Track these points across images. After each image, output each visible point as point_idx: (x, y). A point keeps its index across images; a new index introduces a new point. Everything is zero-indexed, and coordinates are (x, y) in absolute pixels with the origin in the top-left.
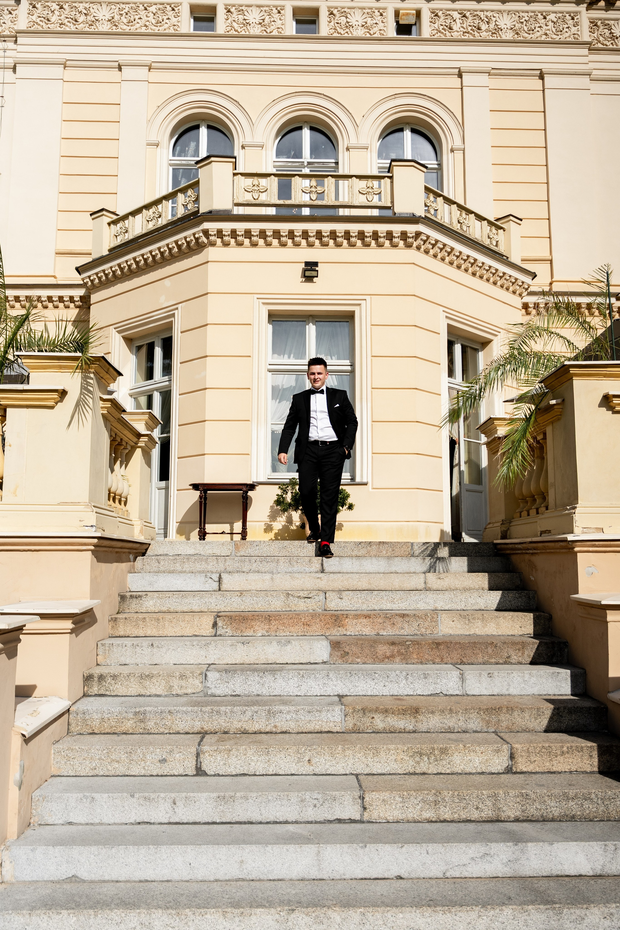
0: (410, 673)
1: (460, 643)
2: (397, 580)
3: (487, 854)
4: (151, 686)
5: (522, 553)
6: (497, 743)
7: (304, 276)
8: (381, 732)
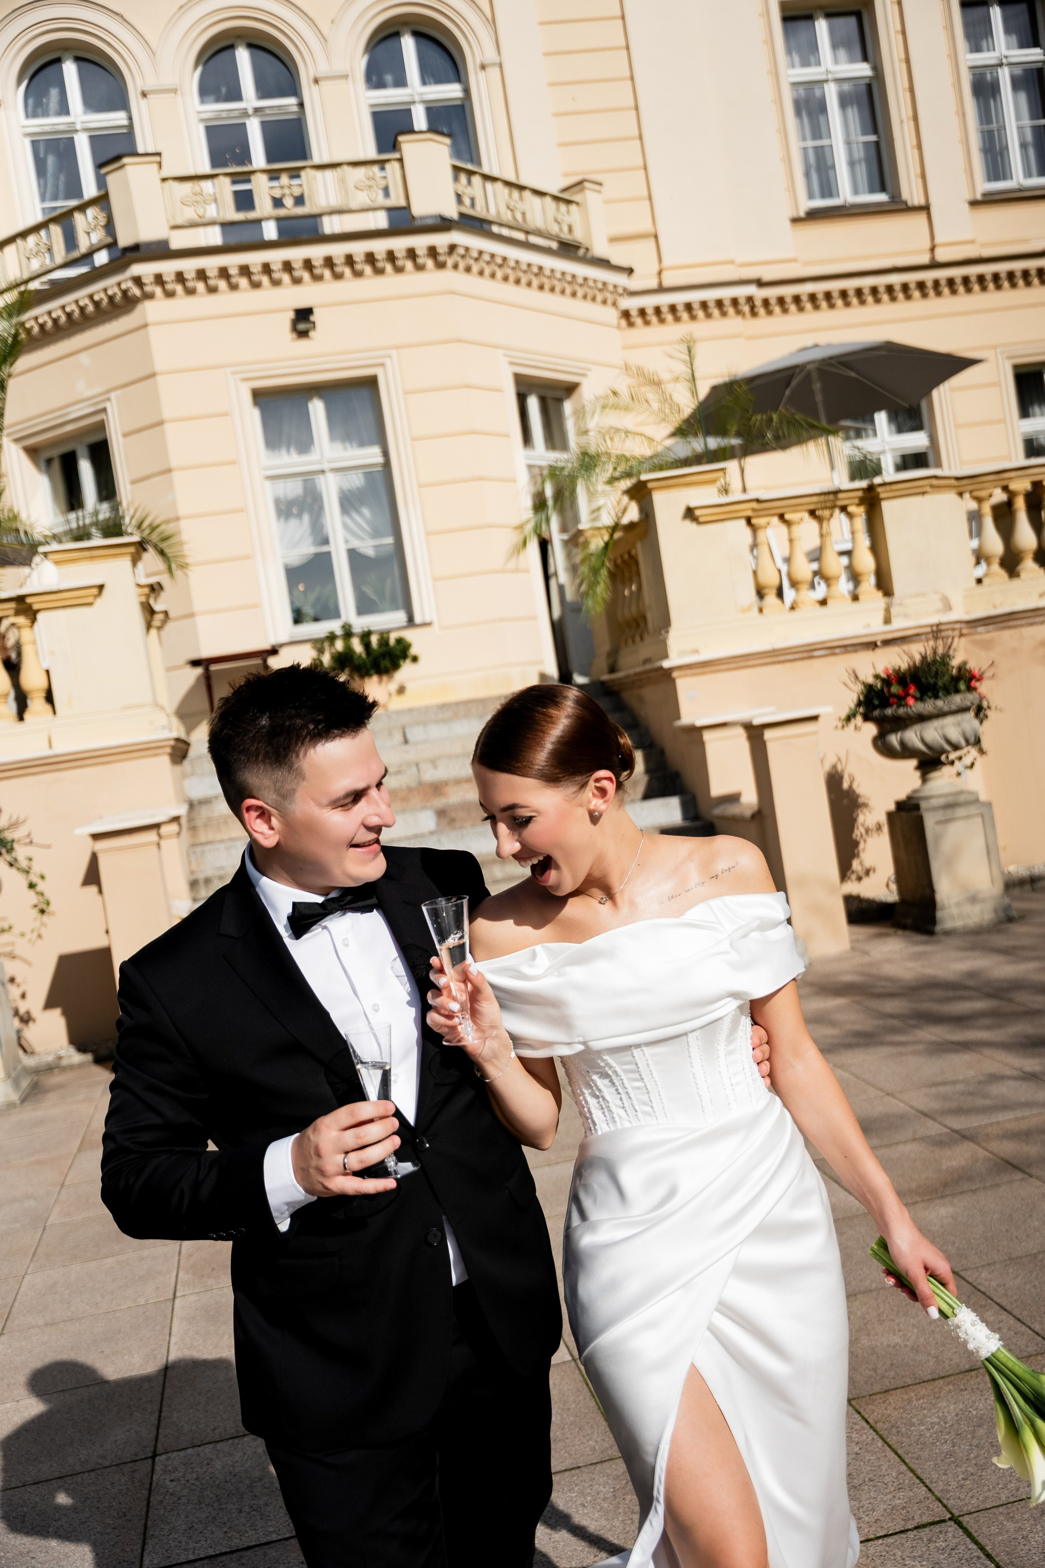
5: (630, 688)
7: (294, 329)
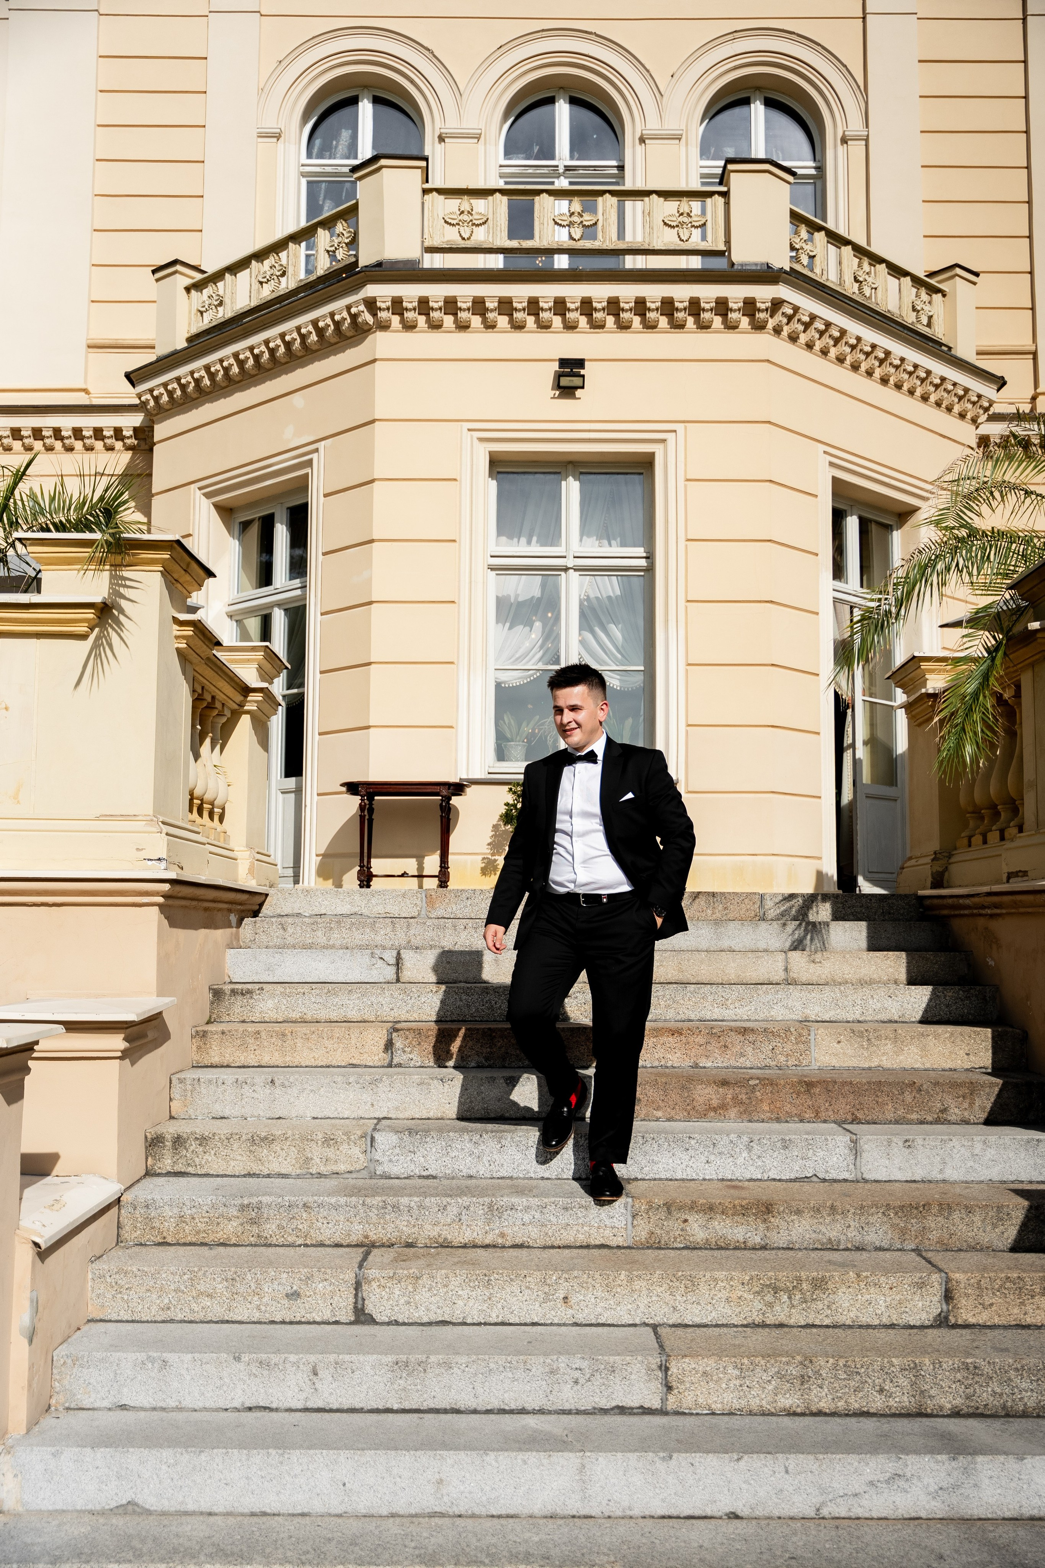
0: (756, 1138)
1: (851, 1083)
2: (732, 965)
3: (899, 1476)
4: (271, 1158)
5: (973, 915)
6: (920, 1271)
7: (558, 386)
8: (700, 1248)
